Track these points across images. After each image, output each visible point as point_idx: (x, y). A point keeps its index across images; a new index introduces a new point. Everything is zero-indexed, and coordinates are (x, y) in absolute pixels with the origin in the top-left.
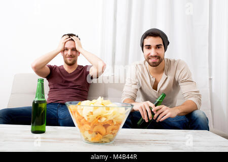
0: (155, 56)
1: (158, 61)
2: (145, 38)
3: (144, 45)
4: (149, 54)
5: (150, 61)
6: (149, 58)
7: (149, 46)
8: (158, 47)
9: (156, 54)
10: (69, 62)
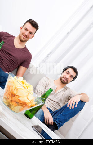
0: (67, 79)
1: (66, 82)
2: (70, 68)
3: (67, 70)
4: (65, 76)
5: (63, 79)
6: (63, 77)
7: (69, 73)
8: (71, 76)
9: (68, 78)
10: (22, 39)
